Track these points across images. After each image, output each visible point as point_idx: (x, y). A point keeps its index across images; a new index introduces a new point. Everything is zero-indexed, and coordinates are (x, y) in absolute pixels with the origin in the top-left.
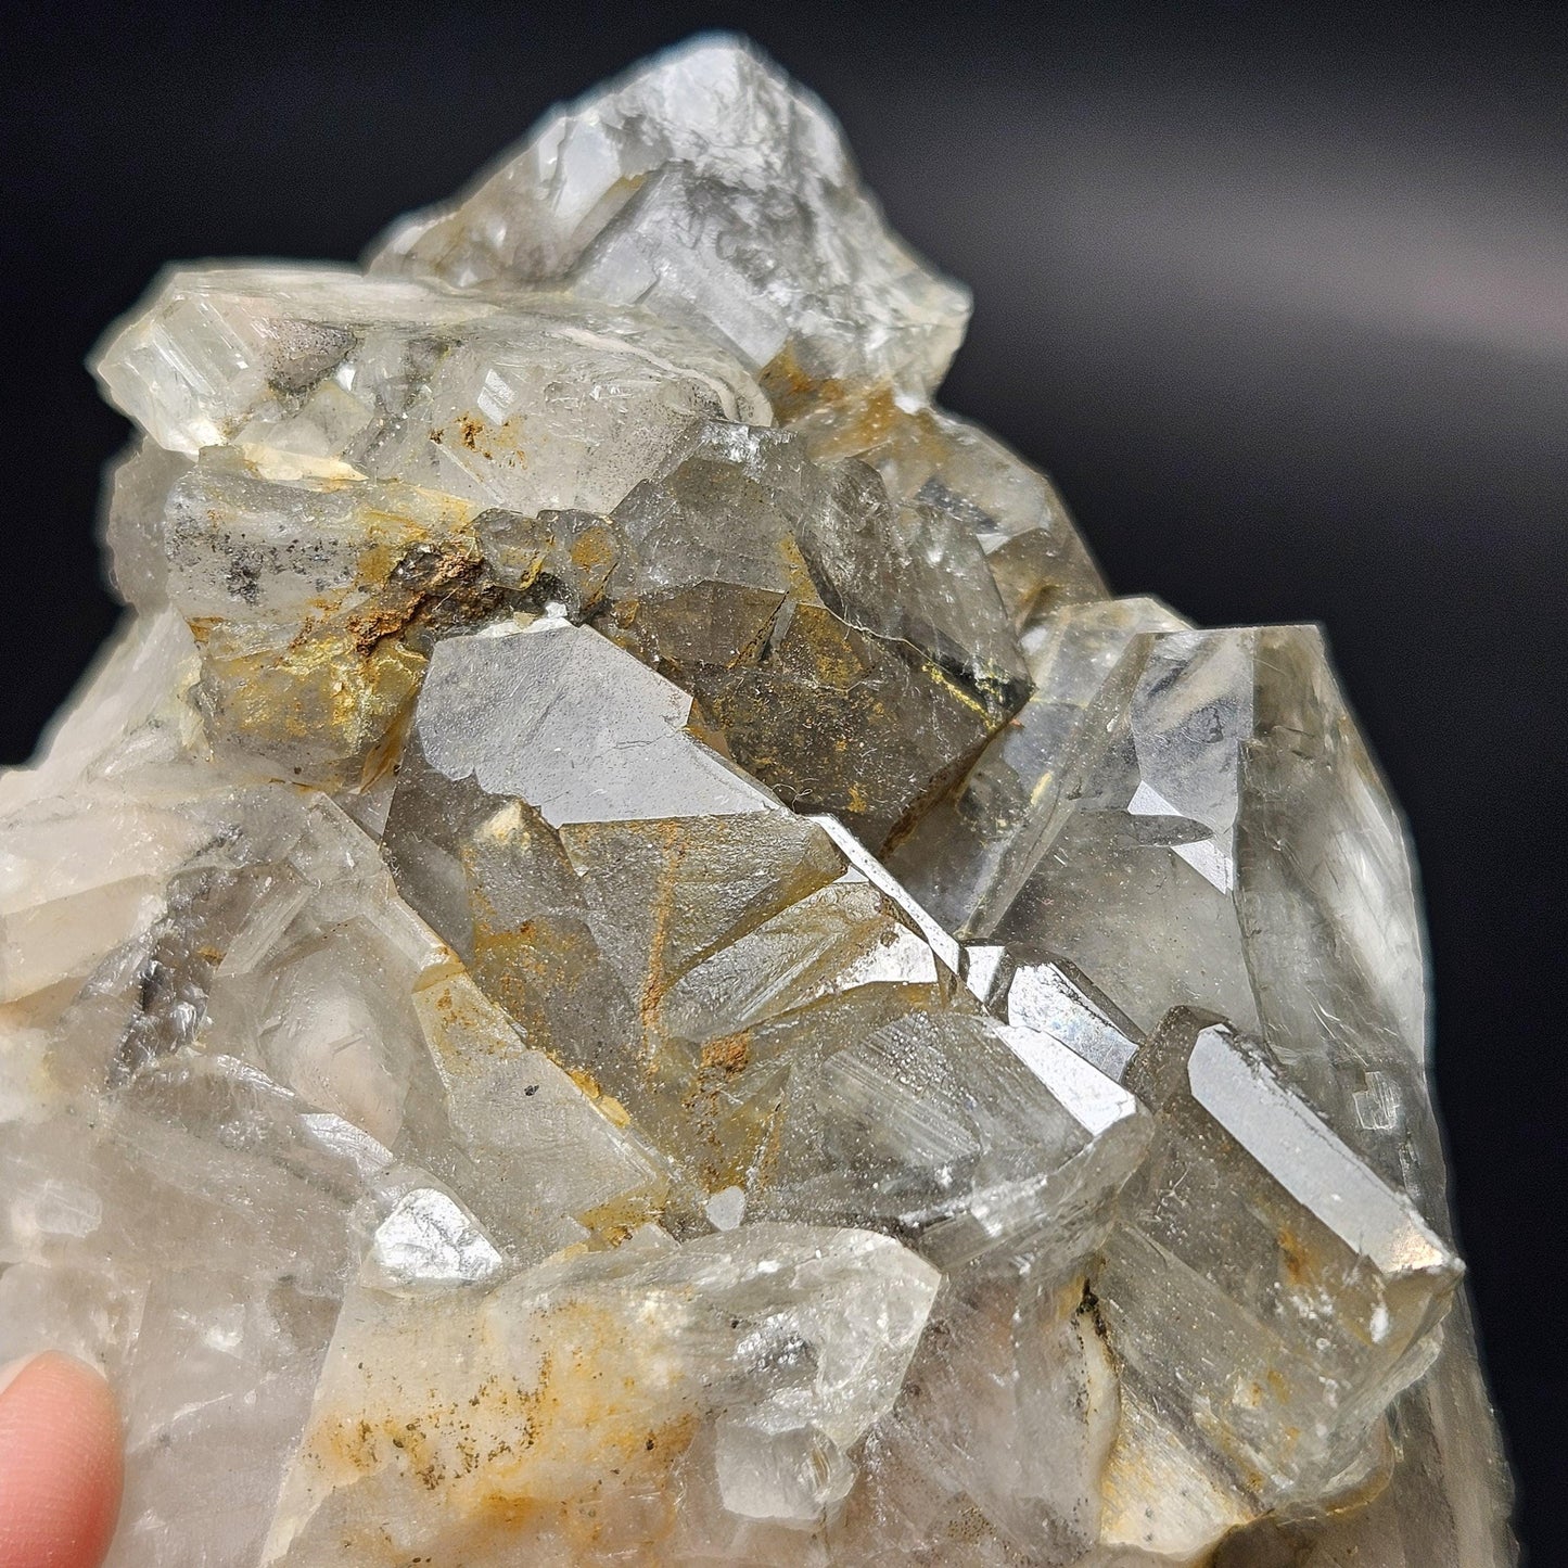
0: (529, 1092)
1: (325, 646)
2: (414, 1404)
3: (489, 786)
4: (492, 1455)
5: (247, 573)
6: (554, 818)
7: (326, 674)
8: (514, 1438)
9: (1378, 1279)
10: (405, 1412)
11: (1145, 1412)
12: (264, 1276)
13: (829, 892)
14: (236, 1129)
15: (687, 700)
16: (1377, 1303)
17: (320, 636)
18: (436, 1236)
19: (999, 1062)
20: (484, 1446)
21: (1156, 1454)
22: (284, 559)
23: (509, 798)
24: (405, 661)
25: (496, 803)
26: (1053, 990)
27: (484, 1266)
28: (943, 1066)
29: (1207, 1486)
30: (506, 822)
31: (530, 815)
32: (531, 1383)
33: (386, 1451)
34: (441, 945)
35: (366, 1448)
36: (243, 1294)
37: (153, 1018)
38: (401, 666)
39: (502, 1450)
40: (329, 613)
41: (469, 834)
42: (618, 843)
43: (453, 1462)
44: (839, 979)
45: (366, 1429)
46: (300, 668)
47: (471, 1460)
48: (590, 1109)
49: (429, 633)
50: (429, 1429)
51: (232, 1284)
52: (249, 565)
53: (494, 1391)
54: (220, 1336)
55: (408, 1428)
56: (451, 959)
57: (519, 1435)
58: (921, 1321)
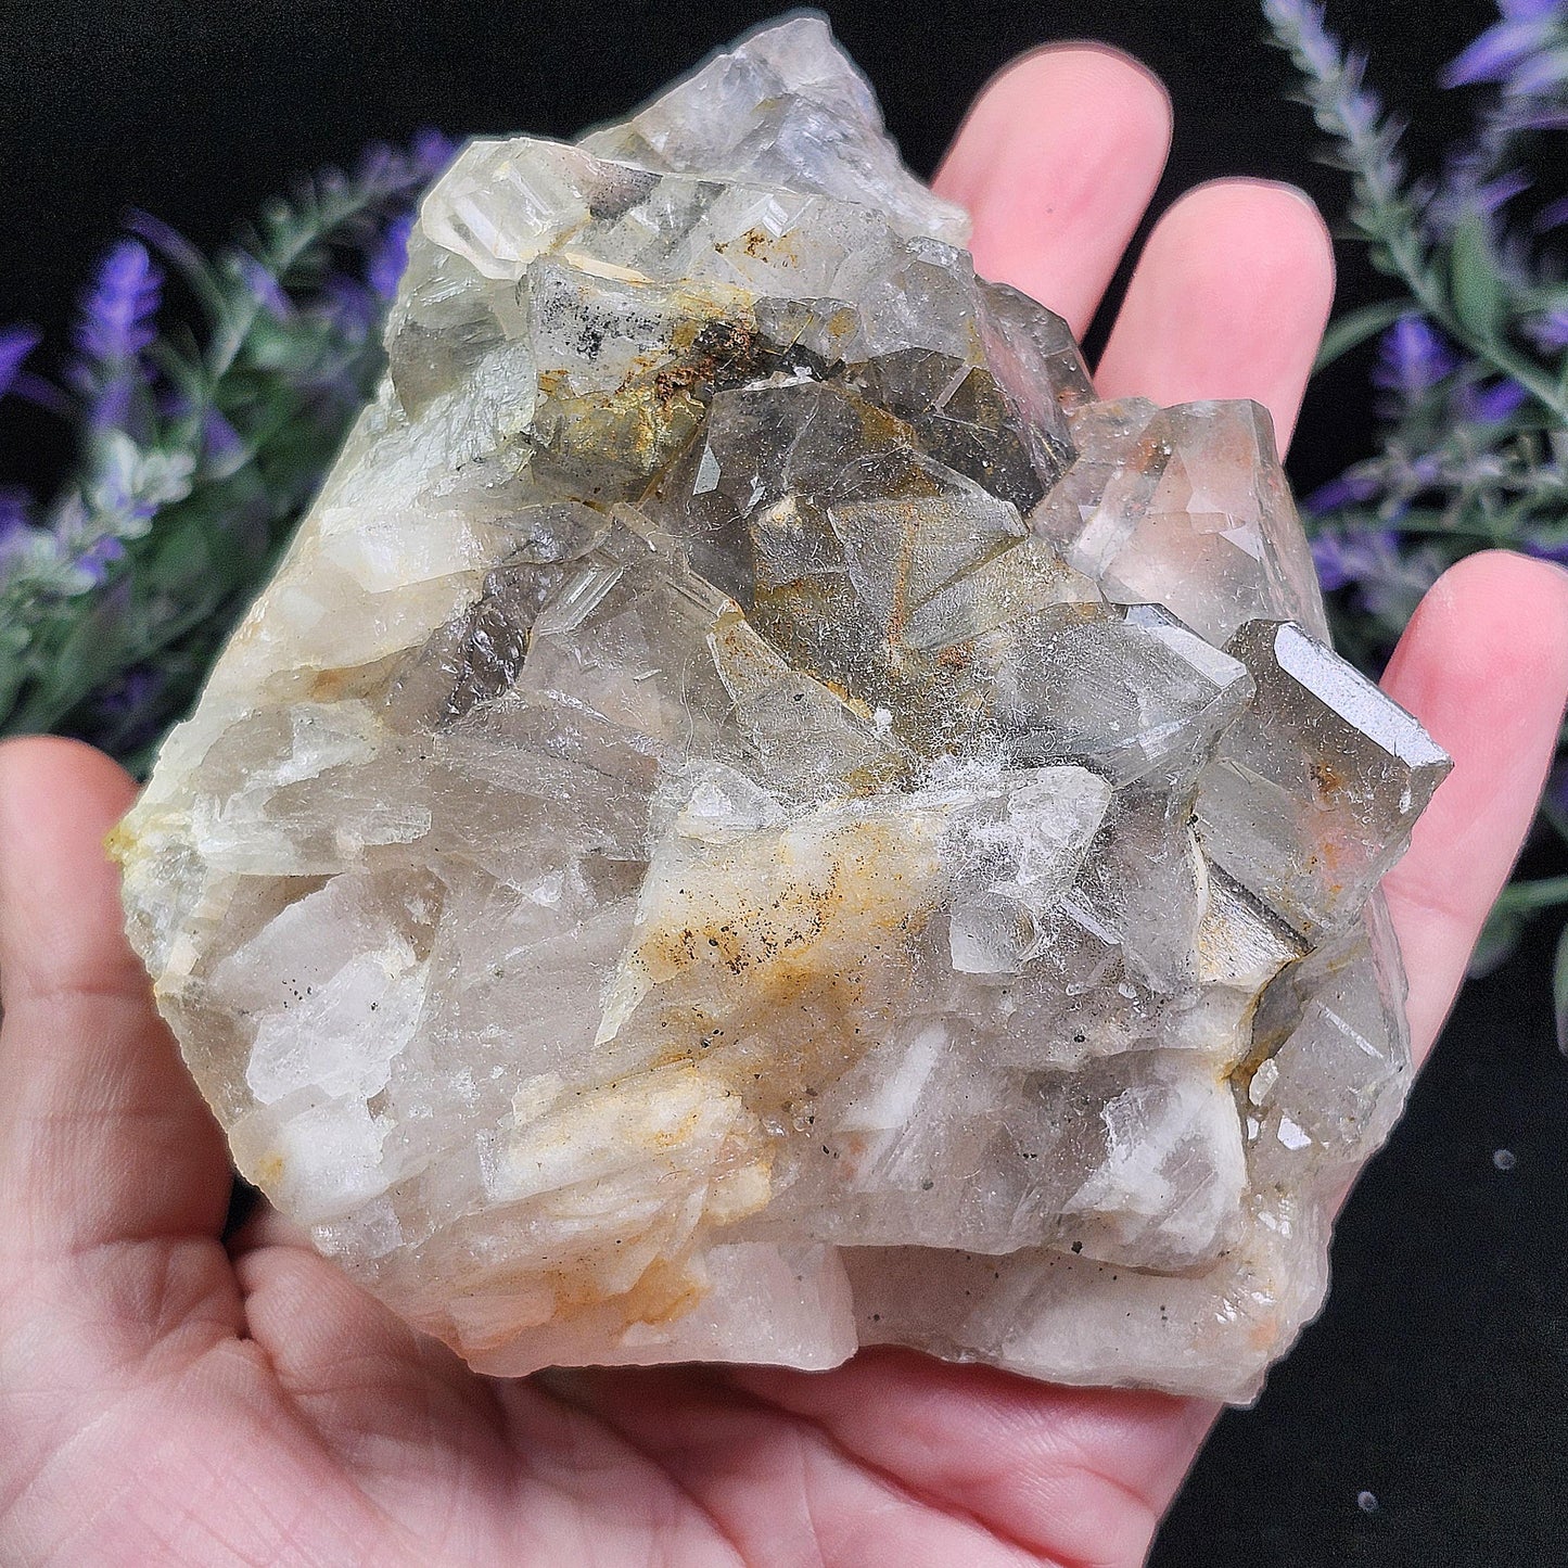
0: (798, 698)
1: (639, 394)
2: (728, 909)
4: (789, 941)
5: (594, 336)
7: (638, 414)
8: (805, 927)
10: (720, 917)
11: (1226, 893)
12: (577, 848)
14: (559, 742)
16: (1405, 788)
17: (637, 386)
19: (1149, 650)
20: (783, 934)
21: (1234, 919)
22: (621, 328)
23: (787, 494)
24: (691, 407)
25: (778, 497)
28: (1109, 656)
29: (1271, 936)
30: (782, 512)
31: (803, 504)
32: (822, 888)
33: (703, 950)
34: (729, 599)
35: (687, 948)
36: (562, 865)
38: (687, 411)
39: (796, 937)
40: (646, 368)
41: (756, 520)
42: (870, 520)
43: (756, 951)
44: (1035, 604)
45: (689, 934)
46: (620, 408)
47: (771, 948)
48: (843, 708)
49: (710, 387)
50: (739, 927)
51: (552, 861)
52: (599, 330)
53: (792, 896)
54: (543, 894)
55: (722, 930)
56: (737, 608)
57: (809, 926)
58: (1094, 830)
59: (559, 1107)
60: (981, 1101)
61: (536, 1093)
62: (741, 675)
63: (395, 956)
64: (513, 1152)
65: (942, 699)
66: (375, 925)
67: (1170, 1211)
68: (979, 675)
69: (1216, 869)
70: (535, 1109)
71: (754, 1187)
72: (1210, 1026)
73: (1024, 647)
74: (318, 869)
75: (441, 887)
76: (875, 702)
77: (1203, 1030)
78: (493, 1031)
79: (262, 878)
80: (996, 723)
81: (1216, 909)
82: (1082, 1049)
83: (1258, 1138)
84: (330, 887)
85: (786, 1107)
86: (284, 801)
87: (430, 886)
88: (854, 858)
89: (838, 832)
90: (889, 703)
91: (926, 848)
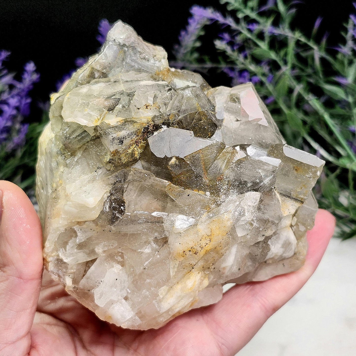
0: (188, 195)
1: (133, 146)
2: (191, 244)
3: (169, 156)
6: (182, 156)
7: (133, 151)
9: (317, 168)
10: (190, 246)
11: (284, 198)
12: (151, 239)
13: (225, 150)
14: (141, 221)
15: (192, 132)
16: (318, 171)
18: (184, 221)
19: (260, 163)
20: (204, 245)
21: (287, 202)
22: (127, 137)
23: (173, 157)
25: (171, 158)
26: (253, 149)
27: (193, 222)
28: (252, 167)
29: (295, 203)
30: (173, 161)
31: (177, 158)
32: (209, 234)
33: (188, 253)
34: (168, 181)
35: (185, 254)
36: (149, 243)
37: (117, 211)
38: (143, 144)
39: (207, 244)
40: (133, 141)
41: (168, 164)
42: (193, 156)
43: (199, 249)
44: (233, 161)
45: (184, 251)
46: (130, 151)
47: (202, 248)
48: (199, 194)
49: (146, 138)
50: (195, 247)
51: (147, 243)
52: (122, 140)
53: (204, 237)
54: (147, 250)
55: (191, 248)
56: (170, 182)
57: (209, 241)
58: (259, 200)
59: (169, 291)
60: (246, 252)
61: (163, 290)
62: (175, 195)
63: (117, 268)
64: (163, 303)
65: (220, 187)
66: (110, 263)
67: (284, 252)
68: (226, 180)
69: (281, 194)
70: (164, 294)
71: (206, 283)
72: (287, 222)
73: (233, 171)
74: (93, 258)
75: (122, 253)
76: (205, 191)
77: (286, 223)
78: (148, 281)
79: (82, 263)
80: (232, 187)
81: (283, 201)
82: (264, 237)
83: (295, 231)
84: (97, 261)
85: (209, 268)
86: (81, 246)
87: (120, 254)
88: (215, 227)
89: (210, 223)
90: (208, 190)
91: (229, 220)
